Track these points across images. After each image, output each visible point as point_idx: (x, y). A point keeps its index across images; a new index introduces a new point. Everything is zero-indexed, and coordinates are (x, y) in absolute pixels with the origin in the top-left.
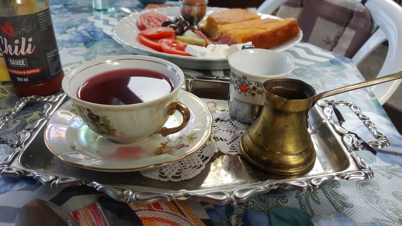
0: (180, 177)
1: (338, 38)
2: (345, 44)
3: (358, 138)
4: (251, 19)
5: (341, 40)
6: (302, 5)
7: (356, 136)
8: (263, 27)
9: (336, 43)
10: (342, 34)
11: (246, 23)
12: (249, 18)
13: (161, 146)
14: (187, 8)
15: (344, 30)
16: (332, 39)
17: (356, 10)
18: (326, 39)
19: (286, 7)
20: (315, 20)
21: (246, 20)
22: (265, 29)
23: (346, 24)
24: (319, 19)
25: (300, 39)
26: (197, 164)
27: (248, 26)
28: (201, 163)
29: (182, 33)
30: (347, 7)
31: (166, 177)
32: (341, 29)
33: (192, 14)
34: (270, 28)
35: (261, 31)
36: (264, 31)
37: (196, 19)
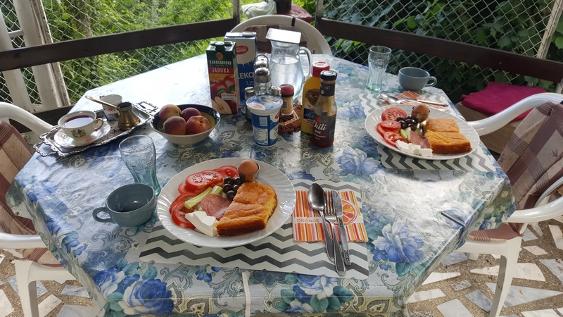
4: (451, 131)
6: (549, 114)
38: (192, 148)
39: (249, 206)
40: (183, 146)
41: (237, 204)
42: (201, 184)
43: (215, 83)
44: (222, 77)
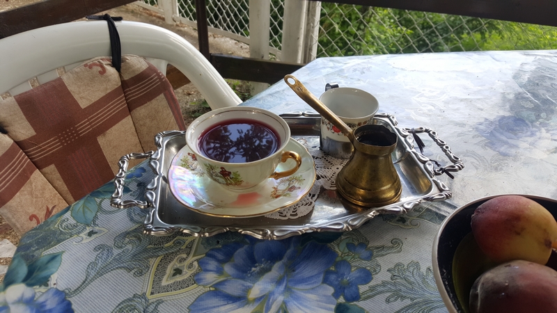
0: (296, 215)
3: (438, 165)
7: (436, 163)
13: (274, 190)
26: (308, 201)
28: (311, 200)
31: (285, 216)
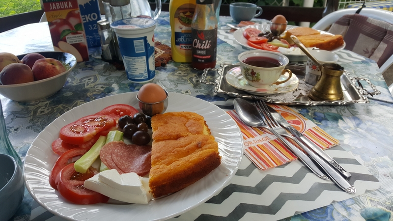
1: (374, 49)
2: (379, 54)
4: (314, 34)
5: (376, 51)
6: (349, 24)
8: (322, 39)
9: (373, 53)
10: (377, 46)
11: (311, 36)
12: (313, 33)
14: (274, 26)
15: (379, 43)
16: (370, 50)
17: (389, 29)
18: (365, 50)
19: (337, 25)
20: (358, 35)
21: (311, 35)
22: (323, 40)
23: (381, 40)
24: (361, 35)
25: (344, 47)
27: (313, 38)
29: (271, 40)
30: (382, 27)
32: (377, 43)
33: (278, 29)
34: (326, 40)
35: (321, 42)
36: (323, 42)
37: (279, 33)
38: (48, 102)
39: (182, 141)
40: (33, 103)
41: (162, 143)
42: (86, 134)
43: (56, 23)
44: (64, 15)
